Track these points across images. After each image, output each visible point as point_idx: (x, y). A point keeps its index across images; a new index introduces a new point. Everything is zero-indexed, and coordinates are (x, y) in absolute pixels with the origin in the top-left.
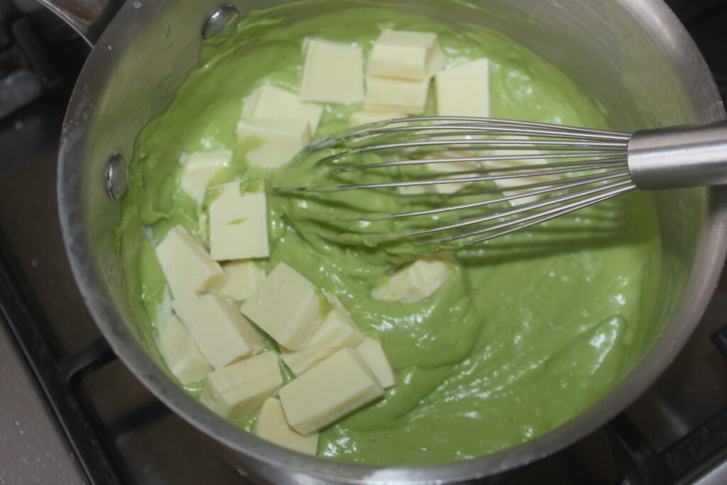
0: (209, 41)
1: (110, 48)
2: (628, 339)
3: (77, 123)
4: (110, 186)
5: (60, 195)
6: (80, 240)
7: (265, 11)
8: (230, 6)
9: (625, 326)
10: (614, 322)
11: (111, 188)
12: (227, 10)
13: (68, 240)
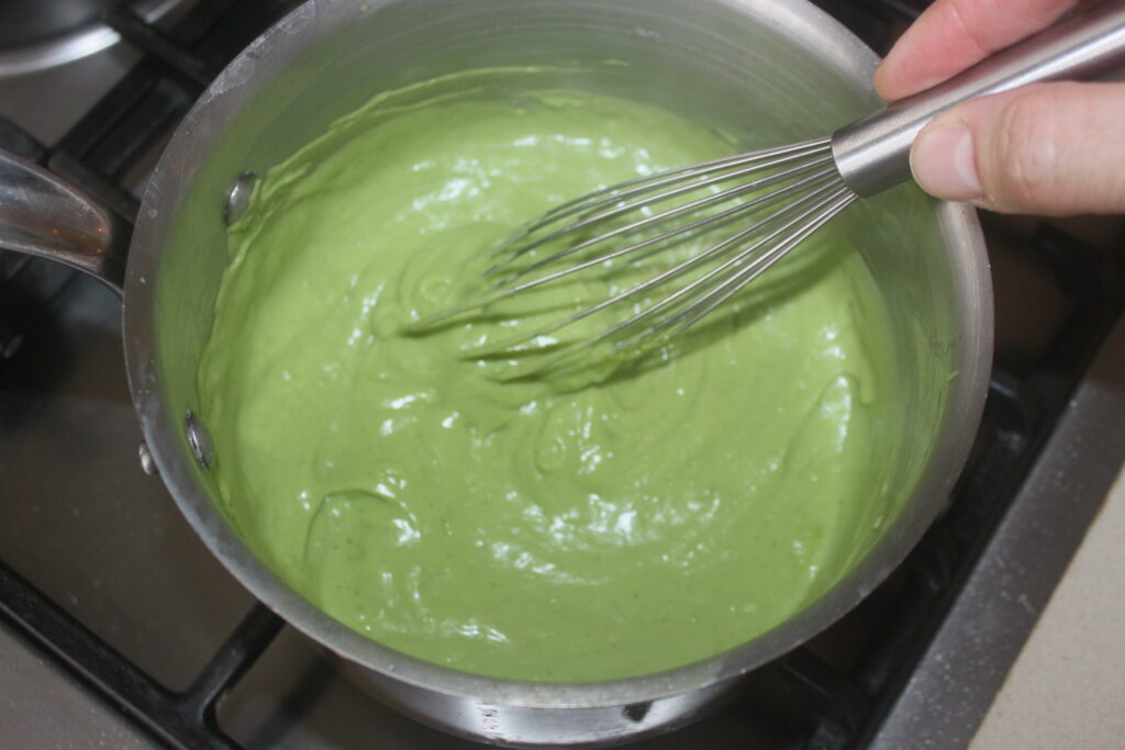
0: (235, 227)
1: (143, 280)
2: (868, 395)
3: (147, 391)
4: (200, 455)
5: (173, 490)
6: (225, 535)
7: (286, 164)
8: (247, 173)
9: (856, 383)
10: (843, 382)
11: (203, 458)
12: (246, 179)
13: (211, 543)
